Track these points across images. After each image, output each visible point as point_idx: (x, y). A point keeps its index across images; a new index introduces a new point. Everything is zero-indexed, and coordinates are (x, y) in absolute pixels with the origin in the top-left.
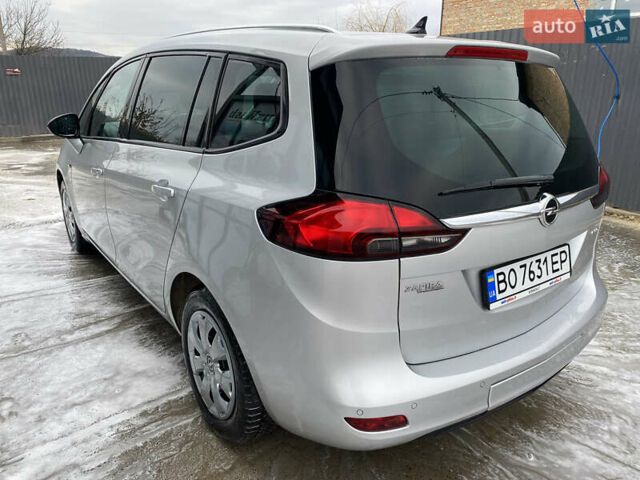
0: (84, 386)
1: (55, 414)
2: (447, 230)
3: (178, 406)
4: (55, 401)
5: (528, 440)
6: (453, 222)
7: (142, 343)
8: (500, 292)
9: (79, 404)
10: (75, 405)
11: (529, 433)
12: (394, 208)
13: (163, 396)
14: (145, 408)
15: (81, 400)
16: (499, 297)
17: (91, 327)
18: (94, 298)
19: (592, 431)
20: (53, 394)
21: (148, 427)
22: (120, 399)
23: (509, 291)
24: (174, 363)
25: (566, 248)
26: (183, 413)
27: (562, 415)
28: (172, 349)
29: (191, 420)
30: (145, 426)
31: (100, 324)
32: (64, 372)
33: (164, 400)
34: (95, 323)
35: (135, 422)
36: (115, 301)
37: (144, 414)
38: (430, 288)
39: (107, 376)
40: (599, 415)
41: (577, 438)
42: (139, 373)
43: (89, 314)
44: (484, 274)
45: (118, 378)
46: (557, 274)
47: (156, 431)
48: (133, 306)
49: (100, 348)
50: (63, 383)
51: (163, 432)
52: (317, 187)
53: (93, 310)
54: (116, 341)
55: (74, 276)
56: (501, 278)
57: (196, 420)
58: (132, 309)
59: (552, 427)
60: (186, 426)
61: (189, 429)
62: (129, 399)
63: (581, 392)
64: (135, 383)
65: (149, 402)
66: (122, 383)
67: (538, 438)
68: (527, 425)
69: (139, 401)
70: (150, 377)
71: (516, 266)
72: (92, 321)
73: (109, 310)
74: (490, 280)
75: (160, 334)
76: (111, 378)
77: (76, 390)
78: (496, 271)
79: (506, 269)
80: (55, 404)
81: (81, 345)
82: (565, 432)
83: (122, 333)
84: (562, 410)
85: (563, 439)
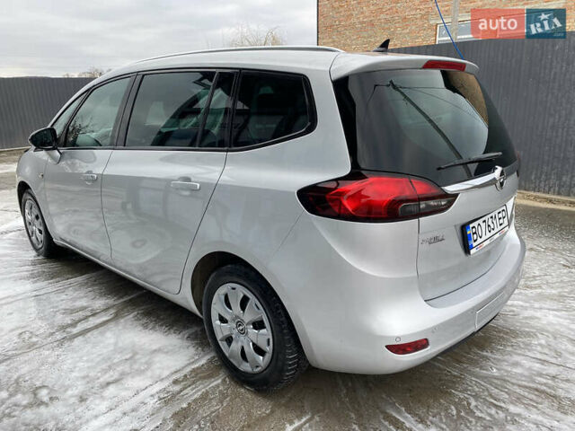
0: (110, 367)
1: (95, 393)
2: (446, 195)
3: (203, 372)
4: (88, 382)
5: (487, 358)
6: (450, 189)
7: (145, 326)
8: (475, 241)
9: (113, 383)
10: (108, 384)
11: (485, 353)
12: (413, 181)
13: (186, 366)
14: (174, 377)
15: (113, 379)
16: (474, 244)
17: (91, 319)
18: (82, 295)
19: (528, 345)
20: (84, 378)
21: (185, 392)
22: (149, 373)
23: (479, 241)
24: (182, 338)
25: (504, 208)
26: (210, 376)
27: (504, 339)
28: (175, 328)
29: (220, 381)
30: (181, 391)
31: (98, 316)
32: (85, 358)
33: (189, 369)
34: (93, 315)
35: (171, 389)
36: (102, 295)
37: (176, 382)
38: (436, 240)
39: (128, 357)
40: (528, 334)
41: (519, 352)
42: (155, 351)
43: (83, 309)
44: (464, 228)
45: (138, 357)
46: (502, 227)
47: (193, 393)
48: (122, 297)
49: (109, 334)
50: (89, 367)
51: (200, 393)
52: (352, 168)
53: (85, 304)
54: (120, 328)
55: (52, 278)
56: (474, 230)
57: (224, 380)
58: (122, 300)
59: (499, 347)
60: (218, 386)
61: (221, 388)
62: (158, 372)
63: (510, 320)
64: (157, 359)
65: (176, 372)
66: (143, 360)
67: (493, 356)
68: (482, 348)
69: (166, 373)
70: (167, 352)
71: (480, 221)
72: (89, 314)
73: (100, 303)
74: (468, 232)
75: (158, 317)
76: (131, 358)
77: (105, 371)
78: (471, 226)
79: (475, 224)
80: (90, 385)
81: (89, 334)
82: (509, 349)
83: (122, 321)
84: (502, 335)
85: (510, 354)
